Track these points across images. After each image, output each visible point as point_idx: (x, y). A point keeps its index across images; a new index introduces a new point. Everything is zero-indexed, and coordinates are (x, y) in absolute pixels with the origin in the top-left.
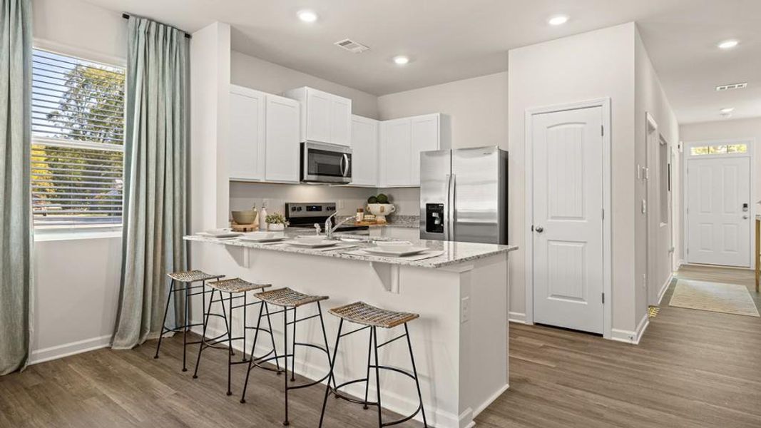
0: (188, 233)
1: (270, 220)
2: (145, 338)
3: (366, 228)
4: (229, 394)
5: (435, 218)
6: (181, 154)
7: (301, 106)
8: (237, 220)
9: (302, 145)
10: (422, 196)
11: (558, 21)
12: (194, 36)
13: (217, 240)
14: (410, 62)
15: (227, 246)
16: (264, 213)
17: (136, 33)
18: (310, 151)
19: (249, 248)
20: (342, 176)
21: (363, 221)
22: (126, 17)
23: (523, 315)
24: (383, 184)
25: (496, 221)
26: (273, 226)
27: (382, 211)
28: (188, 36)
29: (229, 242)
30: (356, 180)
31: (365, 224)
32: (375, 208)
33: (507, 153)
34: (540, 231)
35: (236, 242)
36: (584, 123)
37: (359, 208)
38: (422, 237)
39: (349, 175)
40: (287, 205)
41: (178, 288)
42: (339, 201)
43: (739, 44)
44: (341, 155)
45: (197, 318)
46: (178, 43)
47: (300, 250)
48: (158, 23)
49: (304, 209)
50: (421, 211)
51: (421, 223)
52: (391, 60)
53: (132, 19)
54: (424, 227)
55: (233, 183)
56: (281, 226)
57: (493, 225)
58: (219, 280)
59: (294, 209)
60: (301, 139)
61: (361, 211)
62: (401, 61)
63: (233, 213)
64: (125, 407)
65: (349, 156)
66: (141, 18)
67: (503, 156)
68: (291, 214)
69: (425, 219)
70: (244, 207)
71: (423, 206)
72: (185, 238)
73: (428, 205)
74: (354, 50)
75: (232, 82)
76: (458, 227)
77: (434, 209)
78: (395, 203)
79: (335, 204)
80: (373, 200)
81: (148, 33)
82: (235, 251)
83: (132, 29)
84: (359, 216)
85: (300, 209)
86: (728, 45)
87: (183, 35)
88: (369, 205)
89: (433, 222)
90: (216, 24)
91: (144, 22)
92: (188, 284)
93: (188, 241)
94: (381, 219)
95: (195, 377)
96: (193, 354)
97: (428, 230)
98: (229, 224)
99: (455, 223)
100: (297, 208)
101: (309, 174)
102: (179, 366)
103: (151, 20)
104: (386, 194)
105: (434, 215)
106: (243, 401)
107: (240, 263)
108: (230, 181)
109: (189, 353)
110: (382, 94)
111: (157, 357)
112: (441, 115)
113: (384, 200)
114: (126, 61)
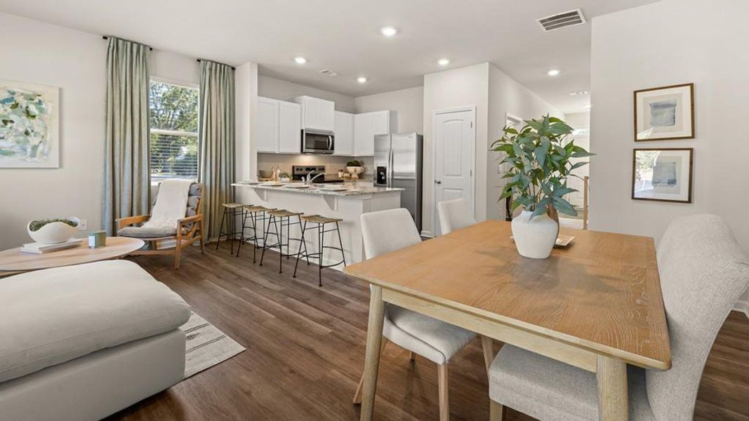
0: (234, 182)
1: (281, 175)
2: (210, 240)
3: (342, 181)
4: (255, 262)
5: (382, 176)
6: (230, 137)
7: (301, 107)
8: (262, 175)
9: (302, 131)
10: (375, 162)
11: (444, 62)
12: (237, 68)
13: (249, 186)
14: (367, 80)
15: (255, 189)
16: (279, 171)
17: (204, 69)
18: (307, 134)
19: (267, 190)
20: (327, 149)
21: (343, 177)
22: (199, 61)
23: (430, 232)
24: (356, 154)
25: (415, 178)
26: (284, 179)
27: (355, 171)
28: (233, 69)
29: (255, 186)
30: (337, 152)
31: (342, 179)
32: (351, 169)
33: (422, 136)
34: (439, 183)
35: (259, 186)
36: (462, 120)
37: (340, 169)
38: (375, 186)
39: (333, 148)
40: (293, 167)
41: (228, 211)
42: (328, 165)
43: (560, 73)
44: (327, 136)
45: (239, 229)
46: (228, 74)
47: (289, 189)
48: (217, 63)
49: (304, 170)
50: (374, 171)
51: (375, 179)
52: (355, 79)
53: (202, 62)
54: (376, 182)
55: (259, 154)
56: (288, 179)
57: (414, 180)
58: (250, 207)
59: (298, 170)
60: (301, 126)
61: (342, 171)
62: (362, 80)
63: (260, 171)
64: (203, 266)
65: (333, 137)
66: (207, 61)
67: (420, 138)
68: (296, 172)
69: (376, 176)
70: (266, 167)
71: (376, 169)
72: (232, 185)
73: (378, 167)
74: (332, 75)
75: (259, 95)
76: (394, 181)
77: (381, 170)
78: (365, 166)
79: (324, 166)
80: (350, 164)
81: (211, 69)
82: (259, 191)
83: (202, 67)
84: (340, 174)
85: (301, 170)
86: (553, 73)
87: (230, 68)
88: (348, 168)
89: (381, 177)
90: (249, 64)
91: (209, 63)
92: (234, 209)
93: (234, 187)
94: (354, 176)
95: (237, 256)
96: (236, 248)
97: (378, 183)
98: (257, 177)
99: (392, 179)
100: (299, 169)
101: (306, 148)
102: (230, 252)
103: (212, 62)
104: (359, 160)
105: (382, 173)
106: (261, 265)
107: (262, 198)
108: (258, 153)
109: (234, 248)
110: (357, 96)
111: (217, 249)
112: (391, 112)
113: (356, 164)
114: (199, 86)
